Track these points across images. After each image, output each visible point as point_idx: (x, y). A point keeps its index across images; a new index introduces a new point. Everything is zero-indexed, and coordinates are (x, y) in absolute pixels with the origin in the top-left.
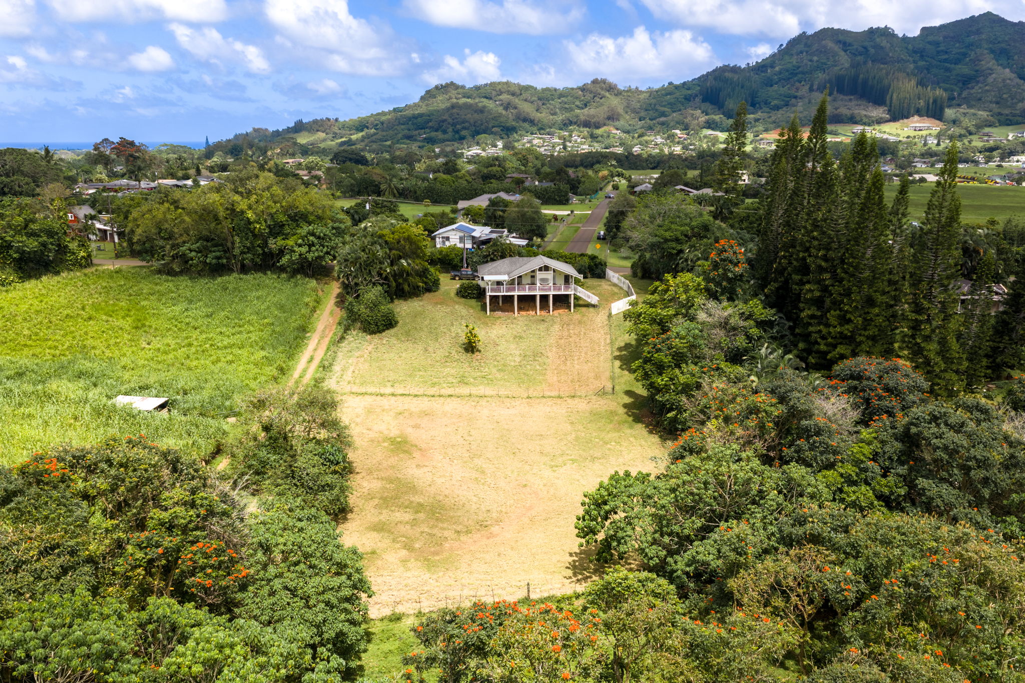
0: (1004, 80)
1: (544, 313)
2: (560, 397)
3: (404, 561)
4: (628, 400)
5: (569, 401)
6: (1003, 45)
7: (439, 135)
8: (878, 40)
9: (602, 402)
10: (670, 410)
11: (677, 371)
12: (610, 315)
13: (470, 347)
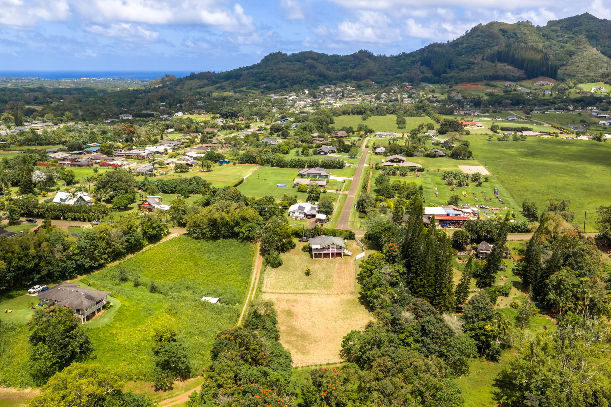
0: (592, 55)
1: (332, 258)
2: (337, 294)
3: (296, 352)
4: (360, 296)
5: (341, 295)
6: (594, 33)
7: (272, 84)
8: (522, 29)
9: (351, 296)
10: (371, 303)
11: (374, 290)
12: (355, 260)
13: (308, 274)
